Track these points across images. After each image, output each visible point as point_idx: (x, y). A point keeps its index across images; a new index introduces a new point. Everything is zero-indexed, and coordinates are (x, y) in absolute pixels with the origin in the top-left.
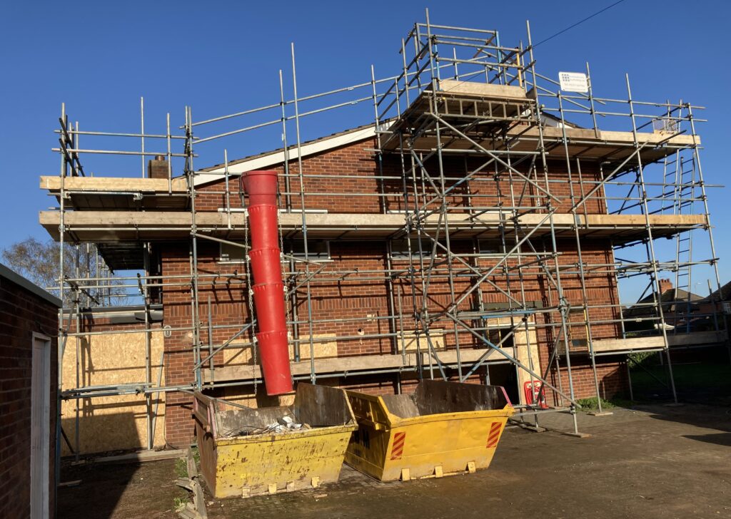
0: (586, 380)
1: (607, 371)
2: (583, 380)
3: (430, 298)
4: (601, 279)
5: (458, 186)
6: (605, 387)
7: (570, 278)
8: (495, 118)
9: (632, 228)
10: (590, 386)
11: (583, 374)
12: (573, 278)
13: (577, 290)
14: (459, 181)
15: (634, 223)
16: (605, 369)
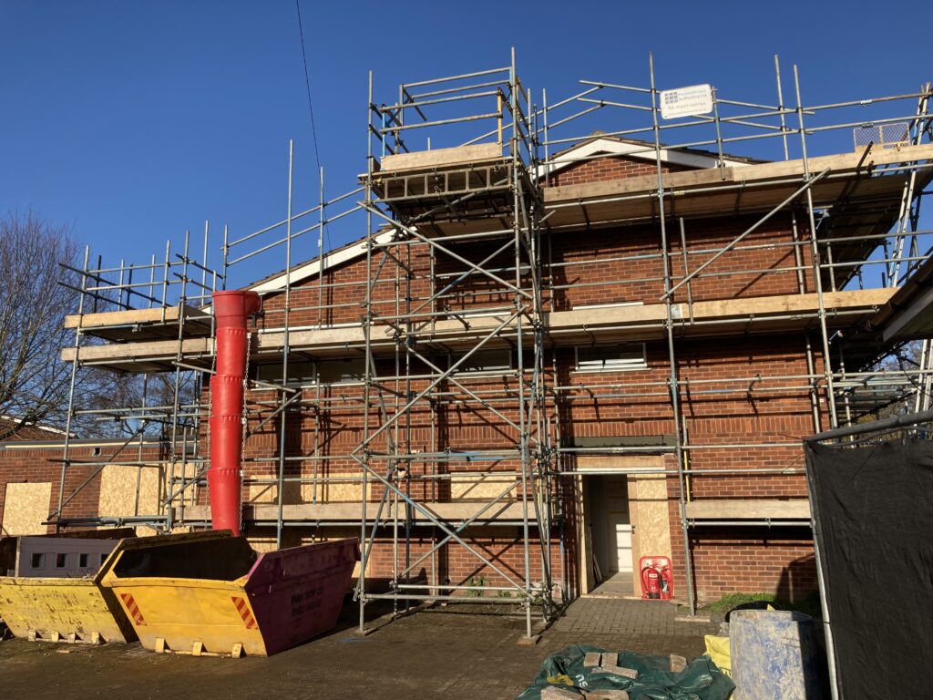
0: (754, 563)
1: (799, 553)
2: (747, 563)
3: (497, 429)
4: (796, 400)
5: (461, 283)
6: (794, 580)
7: (731, 400)
8: (474, 190)
9: (788, 317)
10: (760, 574)
11: (747, 553)
12: (738, 400)
13: (745, 418)
14: (461, 276)
15: (793, 308)
16: (796, 550)
